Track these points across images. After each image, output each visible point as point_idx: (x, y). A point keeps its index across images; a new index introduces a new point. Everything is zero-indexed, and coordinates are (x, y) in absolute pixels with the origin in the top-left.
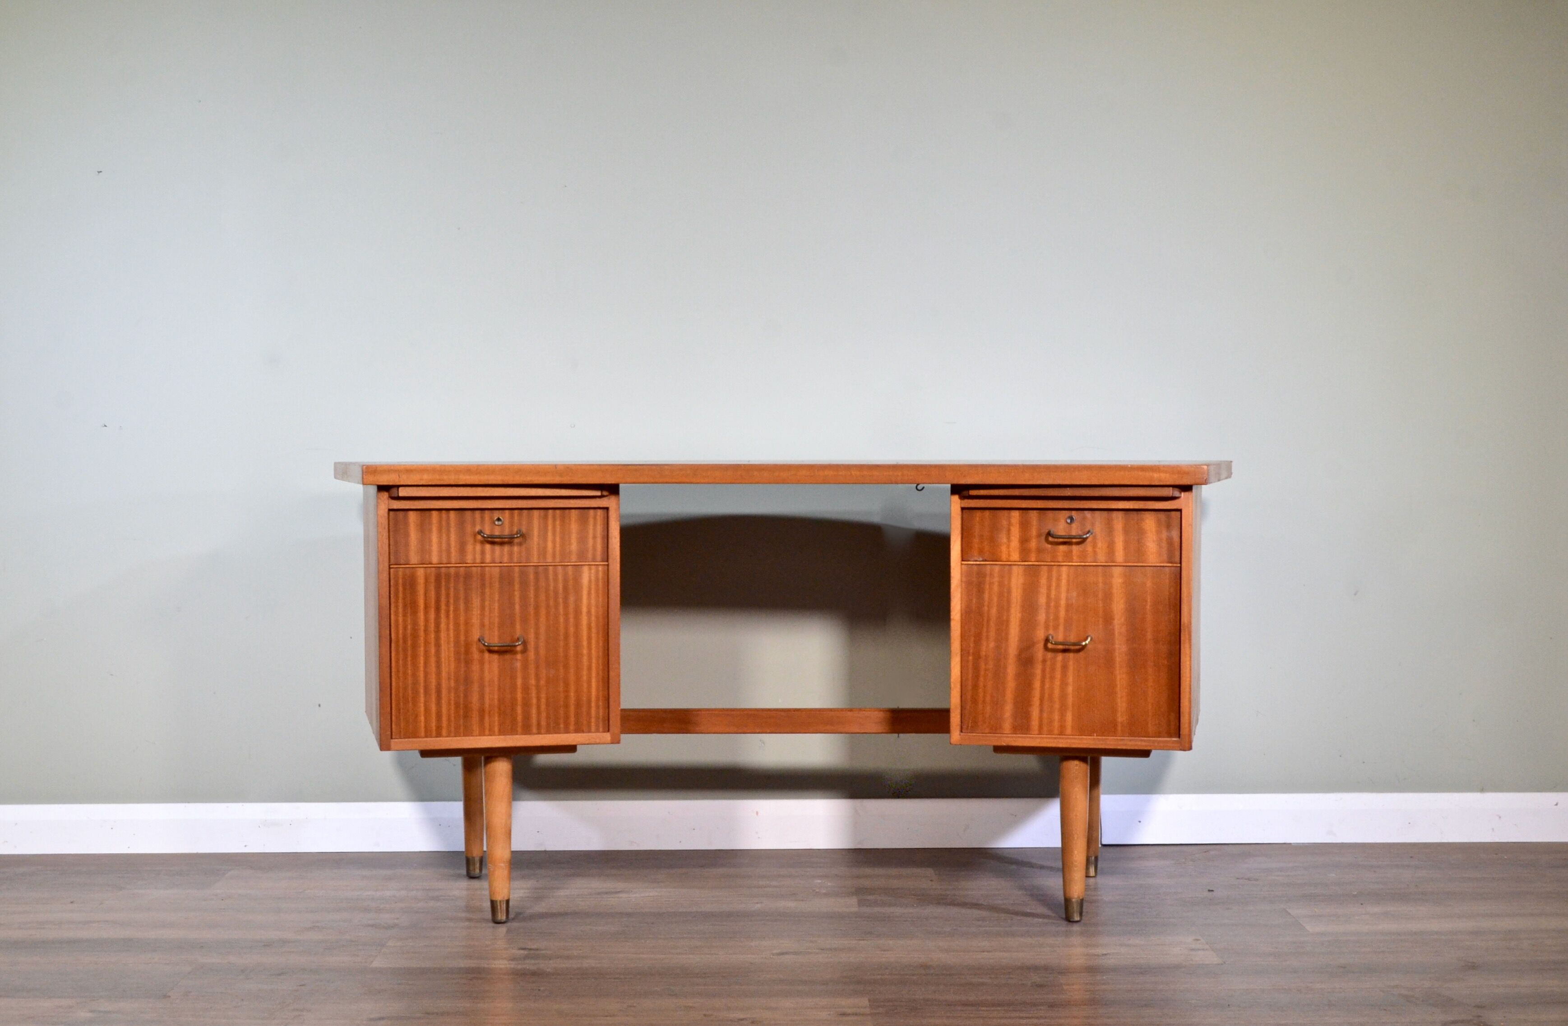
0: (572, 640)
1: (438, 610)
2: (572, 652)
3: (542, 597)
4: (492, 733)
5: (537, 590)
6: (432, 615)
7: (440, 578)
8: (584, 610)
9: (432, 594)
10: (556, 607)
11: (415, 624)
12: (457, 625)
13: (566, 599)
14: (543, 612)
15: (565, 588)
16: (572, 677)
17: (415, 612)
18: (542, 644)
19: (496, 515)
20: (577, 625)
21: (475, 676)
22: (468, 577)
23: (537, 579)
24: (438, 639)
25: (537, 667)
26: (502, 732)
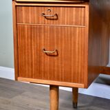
0: (72, 51)
1: (31, 39)
2: (72, 56)
3: (63, 37)
4: (47, 79)
5: (61, 35)
6: (29, 40)
7: (31, 28)
8: (77, 42)
9: (29, 33)
10: (68, 40)
11: (25, 42)
12: (37, 44)
13: (71, 38)
14: (63, 41)
15: (71, 34)
16: (72, 65)
17: (25, 39)
18: (63, 52)
19: (49, 8)
20: (75, 47)
21: (43, 61)
22: (40, 28)
23: (61, 31)
24: (31, 48)
25: (61, 60)
26: (50, 79)
